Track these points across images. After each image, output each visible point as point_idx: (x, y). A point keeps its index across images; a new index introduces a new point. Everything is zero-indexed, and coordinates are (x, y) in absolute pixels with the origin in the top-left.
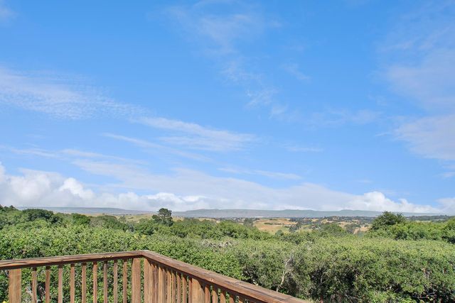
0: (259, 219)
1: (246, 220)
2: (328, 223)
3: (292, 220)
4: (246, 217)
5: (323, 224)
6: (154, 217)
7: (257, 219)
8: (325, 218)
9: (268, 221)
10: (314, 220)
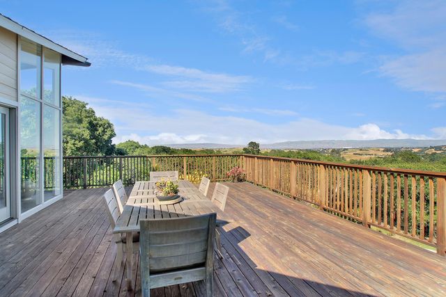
0: (347, 149)
1: (333, 151)
2: (435, 153)
3: (387, 150)
4: (333, 148)
5: (427, 154)
6: (245, 149)
7: (345, 149)
8: (431, 147)
9: (358, 152)
10: (416, 150)
